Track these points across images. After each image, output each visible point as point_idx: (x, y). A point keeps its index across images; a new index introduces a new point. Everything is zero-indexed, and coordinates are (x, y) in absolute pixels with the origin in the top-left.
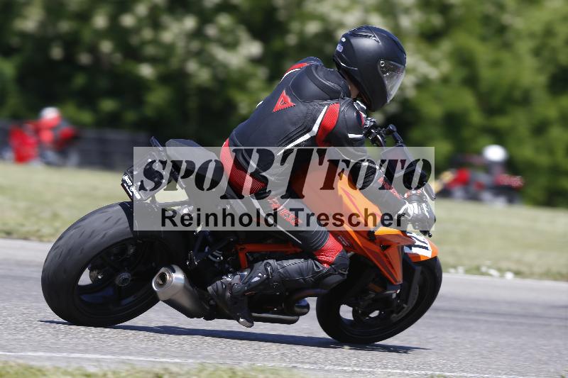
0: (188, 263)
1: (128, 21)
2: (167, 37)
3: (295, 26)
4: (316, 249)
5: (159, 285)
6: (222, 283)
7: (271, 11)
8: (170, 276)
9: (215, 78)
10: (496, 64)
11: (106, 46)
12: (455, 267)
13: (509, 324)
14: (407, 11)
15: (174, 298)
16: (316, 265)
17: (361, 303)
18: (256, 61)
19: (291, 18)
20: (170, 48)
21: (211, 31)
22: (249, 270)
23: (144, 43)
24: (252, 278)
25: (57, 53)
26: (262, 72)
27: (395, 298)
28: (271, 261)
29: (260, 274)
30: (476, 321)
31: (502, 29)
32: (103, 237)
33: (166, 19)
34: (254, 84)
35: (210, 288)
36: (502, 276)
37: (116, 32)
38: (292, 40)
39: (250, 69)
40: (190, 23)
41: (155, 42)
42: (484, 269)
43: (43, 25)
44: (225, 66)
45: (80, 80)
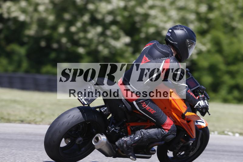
0: (107, 132)
1: (73, 29)
2: (90, 35)
3: (144, 30)
4: (162, 124)
5: (95, 142)
6: (122, 141)
7: (134, 23)
8: (100, 138)
9: (110, 52)
10: (231, 43)
11: (64, 40)
12: (213, 131)
13: (237, 156)
14: (192, 22)
15: (101, 148)
16: (163, 131)
17: (177, 148)
18: (127, 45)
19: (142, 26)
20: (91, 41)
21: (108, 33)
22: (134, 134)
23: (80, 39)
24: (135, 138)
25: (43, 44)
26: (130, 49)
27: (191, 145)
28: (143, 130)
29: (139, 136)
30: (223, 155)
31: (233, 29)
32: (68, 124)
33: (89, 28)
34: (127, 55)
35: (117, 143)
36: (234, 135)
37: (68, 34)
38: (143, 35)
39: (125, 48)
40: (99, 29)
41: (85, 38)
42: (226, 132)
43: (37, 32)
44: (114, 47)
45: (53, 55)
